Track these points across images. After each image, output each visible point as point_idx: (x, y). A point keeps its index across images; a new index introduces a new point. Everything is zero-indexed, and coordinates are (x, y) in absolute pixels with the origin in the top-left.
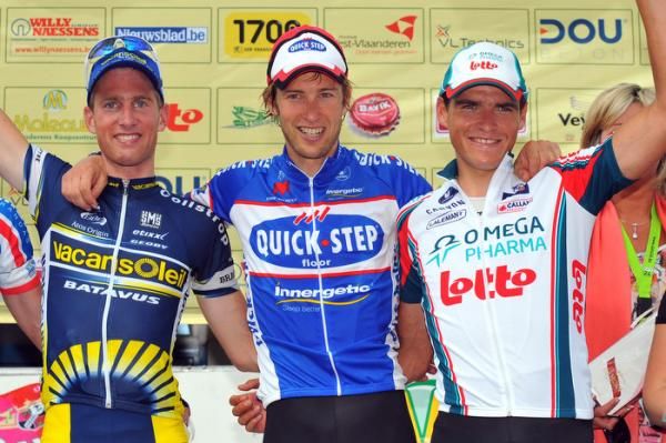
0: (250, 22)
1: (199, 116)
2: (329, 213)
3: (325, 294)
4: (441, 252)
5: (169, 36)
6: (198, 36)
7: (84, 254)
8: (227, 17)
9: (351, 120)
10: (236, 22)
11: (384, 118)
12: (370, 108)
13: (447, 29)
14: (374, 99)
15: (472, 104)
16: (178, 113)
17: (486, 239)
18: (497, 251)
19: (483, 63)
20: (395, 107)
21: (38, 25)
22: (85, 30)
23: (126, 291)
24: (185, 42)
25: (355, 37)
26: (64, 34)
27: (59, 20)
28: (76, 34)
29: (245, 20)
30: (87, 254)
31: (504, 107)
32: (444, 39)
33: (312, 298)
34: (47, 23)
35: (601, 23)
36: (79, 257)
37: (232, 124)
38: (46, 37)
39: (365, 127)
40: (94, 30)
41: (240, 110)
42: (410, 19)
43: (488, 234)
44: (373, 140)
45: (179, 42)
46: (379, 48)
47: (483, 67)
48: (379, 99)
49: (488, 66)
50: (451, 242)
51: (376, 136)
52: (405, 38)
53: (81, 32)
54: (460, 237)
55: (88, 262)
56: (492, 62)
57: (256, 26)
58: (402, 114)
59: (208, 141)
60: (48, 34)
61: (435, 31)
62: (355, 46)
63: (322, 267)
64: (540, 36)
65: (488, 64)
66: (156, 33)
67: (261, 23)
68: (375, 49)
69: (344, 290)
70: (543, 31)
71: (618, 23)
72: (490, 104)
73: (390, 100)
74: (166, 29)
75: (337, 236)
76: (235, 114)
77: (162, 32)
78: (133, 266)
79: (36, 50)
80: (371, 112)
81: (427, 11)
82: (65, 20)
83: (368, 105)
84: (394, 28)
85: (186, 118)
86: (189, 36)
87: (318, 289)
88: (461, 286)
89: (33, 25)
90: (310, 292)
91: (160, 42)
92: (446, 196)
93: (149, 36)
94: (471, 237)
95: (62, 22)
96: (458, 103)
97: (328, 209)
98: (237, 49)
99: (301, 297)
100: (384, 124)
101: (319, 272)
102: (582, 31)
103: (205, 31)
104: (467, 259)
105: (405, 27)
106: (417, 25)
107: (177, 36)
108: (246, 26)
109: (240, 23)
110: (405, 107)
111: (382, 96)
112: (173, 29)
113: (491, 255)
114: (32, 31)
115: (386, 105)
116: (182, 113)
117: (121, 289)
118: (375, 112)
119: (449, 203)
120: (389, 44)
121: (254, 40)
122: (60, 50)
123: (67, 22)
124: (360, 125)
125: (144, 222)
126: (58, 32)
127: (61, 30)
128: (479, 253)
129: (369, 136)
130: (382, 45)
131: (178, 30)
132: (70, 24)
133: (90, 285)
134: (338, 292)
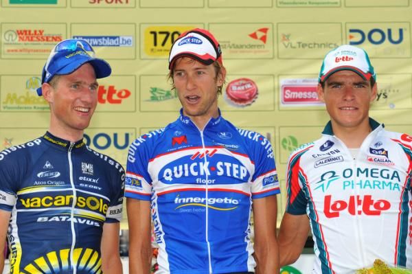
0: (161, 33)
1: (128, 94)
2: (216, 153)
3: (209, 201)
4: (325, 183)
5: (108, 42)
6: (127, 42)
7: (51, 198)
8: (146, 30)
9: (227, 95)
10: (152, 33)
11: (248, 94)
12: (239, 88)
13: (288, 36)
14: (241, 82)
15: (338, 84)
16: (115, 92)
17: (358, 175)
18: (365, 185)
19: (343, 58)
20: (255, 87)
21: (22, 34)
22: (53, 38)
23: (82, 219)
24: (118, 46)
25: (229, 42)
26: (39, 40)
27: (35, 32)
28: (47, 40)
29: (157, 31)
30: (53, 198)
31: (359, 84)
32: (286, 43)
33: (200, 203)
34: (28, 33)
35: (389, 31)
36: (47, 201)
37: (149, 98)
38: (27, 42)
39: (236, 100)
40: (59, 38)
41: (154, 90)
42: (265, 30)
43: (360, 172)
44: (241, 109)
45: (114, 46)
46: (244, 49)
47: (343, 60)
48: (244, 82)
49: (347, 59)
50: (333, 176)
51: (243, 106)
52: (261, 42)
53: (50, 39)
54: (339, 173)
55: (56, 203)
56: (349, 56)
57: (165, 36)
58: (259, 91)
59: (133, 110)
60: (29, 40)
61: (281, 37)
62: (229, 48)
63: (209, 184)
64: (349, 41)
65: (347, 57)
66: (100, 40)
67: (168, 34)
68: (241, 50)
69: (222, 200)
70: (351, 37)
71: (401, 31)
72: (350, 83)
73: (252, 83)
74: (106, 38)
75: (221, 166)
76: (152, 92)
77: (104, 39)
78: (85, 202)
79: (21, 51)
80: (240, 91)
81: (275, 25)
82: (40, 31)
83: (237, 86)
84: (254, 36)
85: (119, 95)
86: (121, 42)
87: (205, 197)
88: (339, 206)
89: (19, 34)
90: (199, 199)
91: (102, 45)
92: (325, 146)
93: (95, 42)
94: (348, 173)
95: (38, 32)
96: (330, 84)
97: (215, 150)
98: (152, 50)
99: (193, 202)
100: (248, 98)
101: (207, 187)
102: (377, 37)
103: (131, 38)
104: (344, 188)
105: (261, 35)
106: (269, 34)
107: (113, 42)
108: (158, 35)
109: (154, 33)
110: (261, 86)
111: (247, 80)
112: (111, 38)
113: (361, 187)
114: (18, 38)
115: (249, 86)
116: (117, 92)
117: (79, 217)
118: (242, 90)
119: (329, 151)
120: (251, 46)
121: (163, 44)
122: (37, 51)
123: (41, 32)
124: (232, 99)
125: (84, 170)
126: (35, 39)
127: (37, 38)
128: (353, 184)
129: (238, 106)
130: (246, 47)
131: (114, 38)
132: (44, 34)
133: (59, 216)
134: (217, 201)
